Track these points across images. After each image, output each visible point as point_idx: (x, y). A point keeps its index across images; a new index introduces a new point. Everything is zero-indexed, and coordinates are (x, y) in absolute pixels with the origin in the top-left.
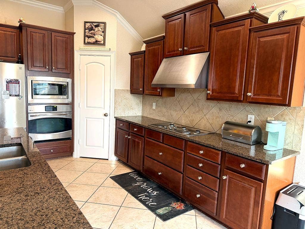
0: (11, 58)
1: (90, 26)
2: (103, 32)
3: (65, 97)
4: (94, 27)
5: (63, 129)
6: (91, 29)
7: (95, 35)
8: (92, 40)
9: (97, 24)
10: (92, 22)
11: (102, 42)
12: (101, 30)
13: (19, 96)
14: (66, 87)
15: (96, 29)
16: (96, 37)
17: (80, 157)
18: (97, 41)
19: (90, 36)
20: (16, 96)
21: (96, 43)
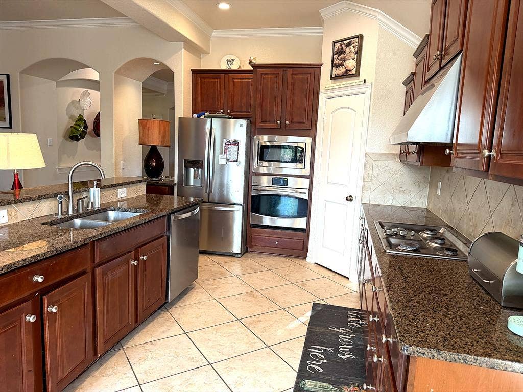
0: (245, 114)
1: (340, 48)
2: (356, 53)
3: (300, 166)
4: (344, 47)
5: (296, 214)
6: (341, 52)
7: (345, 61)
8: (341, 70)
9: (349, 41)
10: (342, 41)
11: (354, 72)
12: (353, 50)
13: (237, 161)
14: (303, 150)
15: (348, 51)
16: (346, 63)
17: (316, 263)
18: (347, 71)
19: (338, 64)
20: (234, 161)
21: (347, 75)
